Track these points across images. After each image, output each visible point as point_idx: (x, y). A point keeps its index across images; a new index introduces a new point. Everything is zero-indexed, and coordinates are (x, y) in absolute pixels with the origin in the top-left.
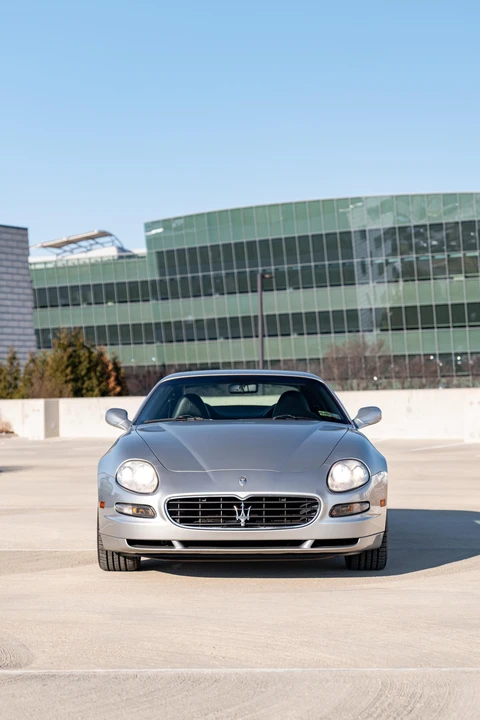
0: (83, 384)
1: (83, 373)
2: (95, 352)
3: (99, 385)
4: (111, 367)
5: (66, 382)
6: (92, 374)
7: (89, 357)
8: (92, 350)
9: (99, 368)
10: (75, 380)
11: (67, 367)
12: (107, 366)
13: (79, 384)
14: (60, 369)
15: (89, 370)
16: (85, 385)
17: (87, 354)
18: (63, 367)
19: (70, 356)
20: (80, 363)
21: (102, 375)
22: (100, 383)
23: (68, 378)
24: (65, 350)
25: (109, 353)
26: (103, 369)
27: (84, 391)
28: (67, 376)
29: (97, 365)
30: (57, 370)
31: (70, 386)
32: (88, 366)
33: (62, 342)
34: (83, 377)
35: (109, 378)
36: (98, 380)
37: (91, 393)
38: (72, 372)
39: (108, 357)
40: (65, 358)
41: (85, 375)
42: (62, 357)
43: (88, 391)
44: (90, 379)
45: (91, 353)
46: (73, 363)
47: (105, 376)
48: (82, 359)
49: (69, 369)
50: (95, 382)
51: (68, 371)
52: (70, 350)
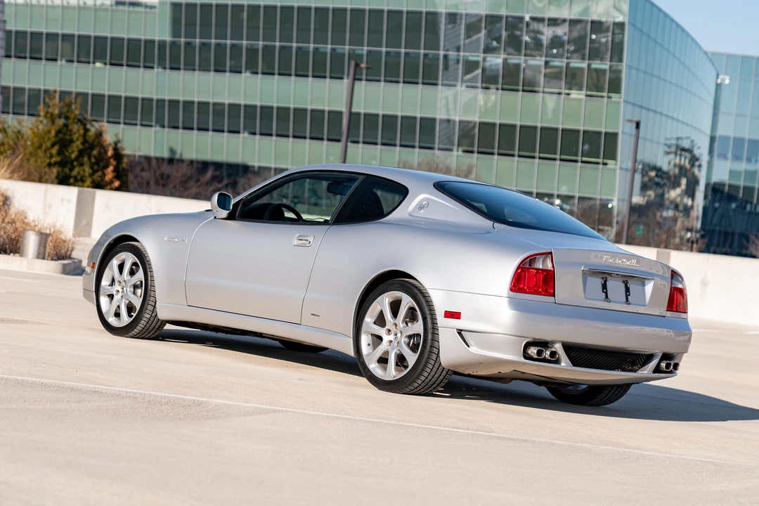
0: (71, 170)
1: (73, 156)
2: (93, 131)
3: (91, 175)
4: (110, 153)
5: (50, 165)
6: (86, 159)
7: (85, 135)
8: (88, 126)
9: (95, 152)
10: (61, 164)
11: (53, 145)
12: (106, 152)
13: (67, 170)
14: (44, 147)
15: (81, 153)
16: (74, 173)
17: (82, 132)
18: (49, 144)
19: (59, 132)
20: (72, 141)
21: (97, 163)
22: (94, 172)
23: (53, 160)
24: (53, 123)
25: (111, 133)
26: (100, 153)
27: (72, 180)
28: (51, 156)
29: (92, 147)
30: (40, 147)
31: (55, 170)
32: (81, 147)
33: (50, 110)
34: (72, 161)
35: (106, 166)
36: (92, 168)
37: (80, 183)
38: (60, 153)
39: (109, 138)
40: (53, 133)
41: (76, 159)
42: (49, 132)
43: (76, 180)
44: (81, 165)
45: (86, 130)
46: (63, 141)
47: (102, 164)
48: (75, 137)
49: (56, 148)
50: (88, 170)
51: (54, 151)
52: (61, 122)
